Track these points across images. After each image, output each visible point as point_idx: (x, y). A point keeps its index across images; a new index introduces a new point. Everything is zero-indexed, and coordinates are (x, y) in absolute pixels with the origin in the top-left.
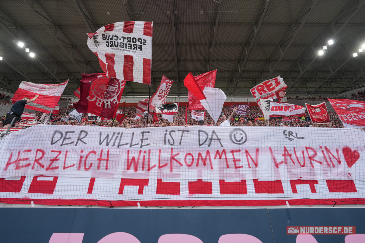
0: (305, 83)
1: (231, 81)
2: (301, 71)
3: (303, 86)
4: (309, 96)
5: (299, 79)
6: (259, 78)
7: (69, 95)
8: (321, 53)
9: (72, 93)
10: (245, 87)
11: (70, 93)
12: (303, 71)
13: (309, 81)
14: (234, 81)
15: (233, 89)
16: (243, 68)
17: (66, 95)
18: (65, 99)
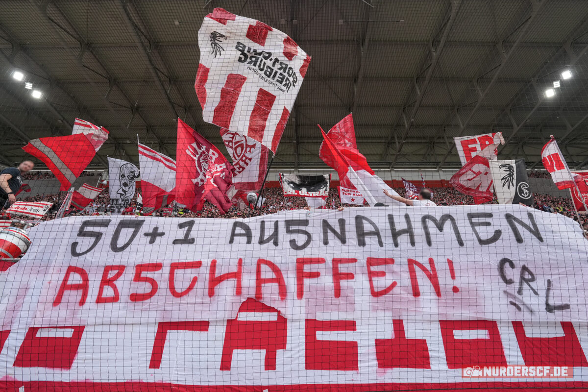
0: (522, 146)
1: (390, 143)
2: (515, 125)
3: (518, 152)
4: (530, 169)
5: (511, 140)
6: (439, 138)
7: (98, 166)
8: (550, 93)
9: (103, 163)
10: (414, 153)
11: (100, 163)
12: (518, 126)
13: (528, 143)
14: (395, 143)
15: (394, 157)
16: (413, 120)
17: (93, 166)
18: (90, 173)
